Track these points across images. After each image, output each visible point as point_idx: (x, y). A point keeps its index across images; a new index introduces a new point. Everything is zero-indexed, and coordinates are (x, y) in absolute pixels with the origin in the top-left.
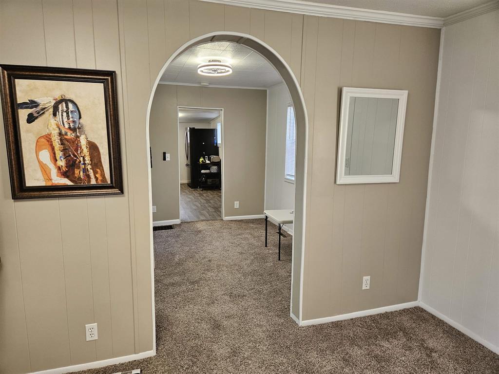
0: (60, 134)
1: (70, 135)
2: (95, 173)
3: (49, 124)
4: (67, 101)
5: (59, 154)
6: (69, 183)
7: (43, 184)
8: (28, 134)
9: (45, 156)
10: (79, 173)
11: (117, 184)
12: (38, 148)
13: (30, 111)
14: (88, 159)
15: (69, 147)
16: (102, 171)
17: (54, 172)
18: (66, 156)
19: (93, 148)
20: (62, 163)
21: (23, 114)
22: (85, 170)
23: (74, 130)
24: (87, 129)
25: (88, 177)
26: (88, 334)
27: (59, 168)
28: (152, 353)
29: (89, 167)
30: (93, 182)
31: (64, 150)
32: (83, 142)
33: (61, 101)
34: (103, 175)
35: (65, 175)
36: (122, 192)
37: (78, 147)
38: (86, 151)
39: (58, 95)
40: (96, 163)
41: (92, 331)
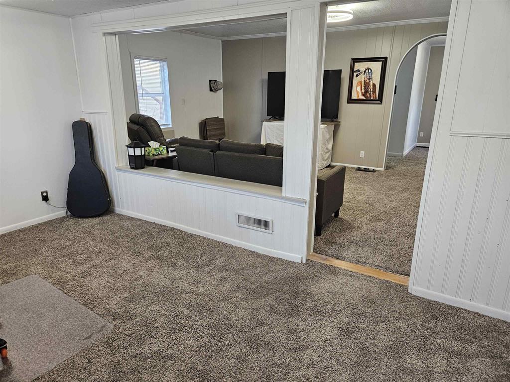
0: (365, 81)
1: (368, 81)
2: (373, 95)
3: (362, 78)
4: (368, 69)
5: (363, 88)
6: (365, 98)
7: (356, 98)
8: (356, 80)
9: (359, 88)
10: (368, 95)
11: (380, 99)
12: (357, 86)
13: (357, 73)
14: (372, 89)
15: (367, 85)
16: (376, 94)
17: (360, 94)
18: (365, 88)
19: (374, 85)
20: (363, 91)
21: (355, 74)
22: (370, 94)
23: (369, 79)
24: (373, 79)
25: (371, 96)
26: (361, 154)
27: (362, 93)
28: (382, 169)
29: (372, 93)
30: (372, 98)
31: (365, 87)
32: (371, 83)
33: (366, 70)
34: (376, 96)
35: (363, 95)
36: (381, 103)
37: (369, 85)
38: (371, 86)
39: (366, 67)
40: (374, 92)
41: (362, 154)
